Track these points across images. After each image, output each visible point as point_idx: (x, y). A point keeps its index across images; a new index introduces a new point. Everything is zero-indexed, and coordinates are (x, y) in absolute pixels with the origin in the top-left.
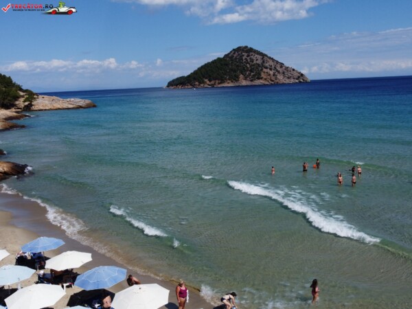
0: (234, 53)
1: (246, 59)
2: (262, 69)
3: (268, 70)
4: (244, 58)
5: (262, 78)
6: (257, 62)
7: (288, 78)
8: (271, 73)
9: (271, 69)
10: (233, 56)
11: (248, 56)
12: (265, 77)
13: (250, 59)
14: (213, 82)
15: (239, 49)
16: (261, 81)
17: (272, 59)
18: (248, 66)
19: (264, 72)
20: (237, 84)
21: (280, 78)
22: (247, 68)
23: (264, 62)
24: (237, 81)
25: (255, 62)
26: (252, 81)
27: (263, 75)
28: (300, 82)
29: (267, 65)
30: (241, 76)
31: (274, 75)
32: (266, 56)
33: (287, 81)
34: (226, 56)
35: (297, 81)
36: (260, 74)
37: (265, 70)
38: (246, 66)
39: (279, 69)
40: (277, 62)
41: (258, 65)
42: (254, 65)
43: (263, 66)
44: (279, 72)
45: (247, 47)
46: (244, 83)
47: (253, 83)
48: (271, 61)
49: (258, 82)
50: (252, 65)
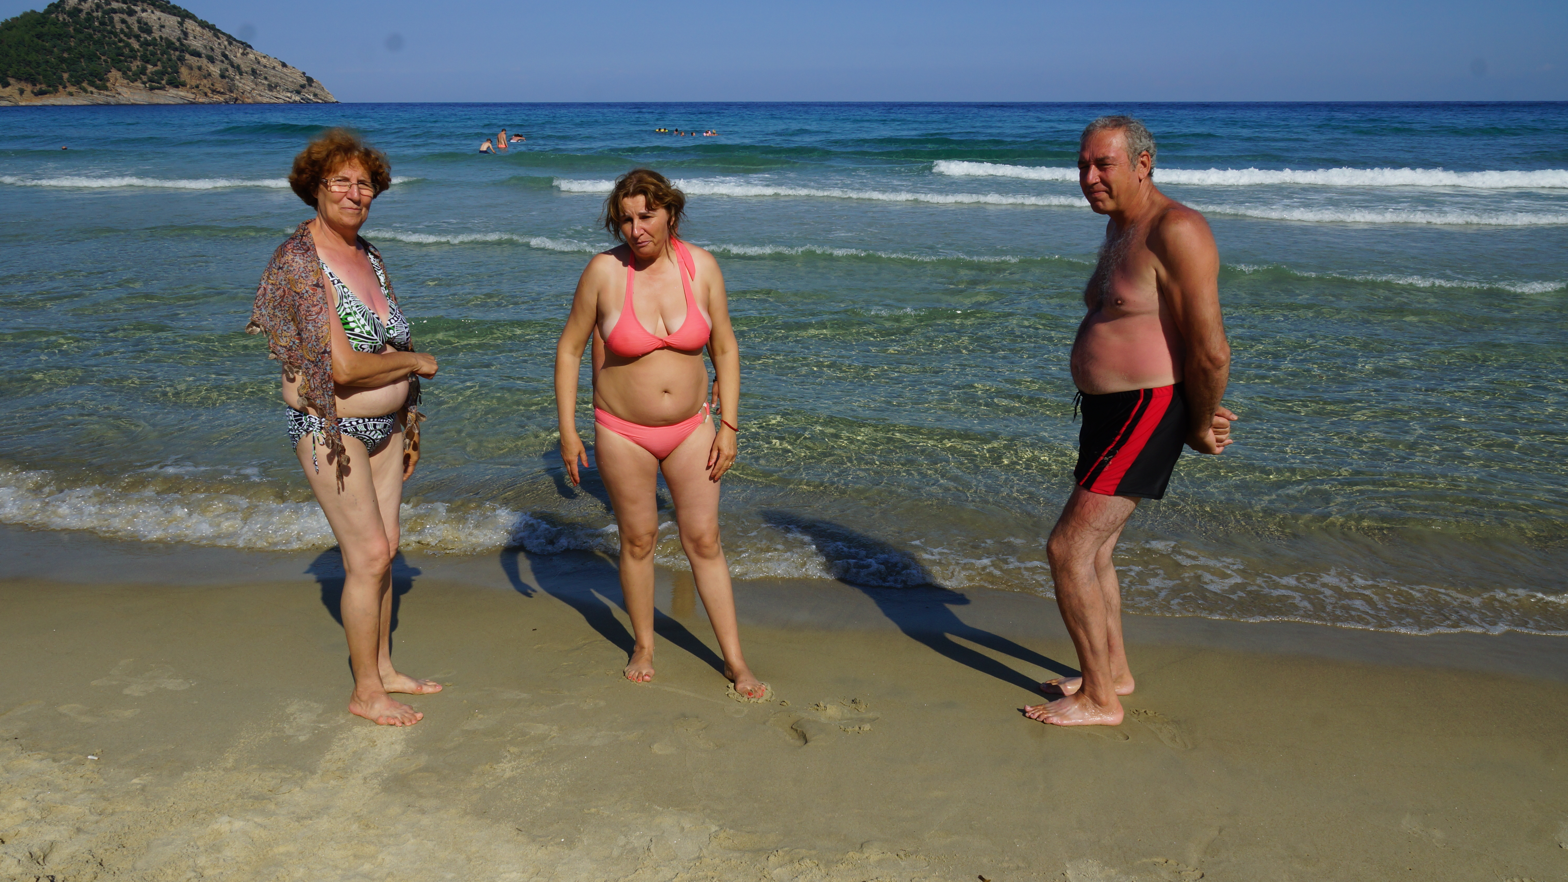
2: (181, 59)
3: (204, 62)
5: (184, 85)
6: (166, 33)
7: (271, 88)
8: (215, 70)
9: (211, 60)
10: (76, 10)
12: (194, 83)
13: (139, 22)
14: (12, 89)
16: (182, 93)
17: (212, 28)
18: (135, 45)
19: (191, 68)
20: (99, 98)
21: (245, 84)
22: (132, 50)
23: (185, 35)
24: (100, 89)
25: (156, 34)
26: (150, 90)
27: (185, 75)
28: (308, 102)
30: (114, 74)
31: (223, 76)
32: (193, 17)
33: (267, 97)
34: (55, 7)
35: (297, 98)
36: (177, 72)
37: (191, 60)
38: (128, 45)
39: (238, 60)
40: (231, 39)
41: (170, 44)
42: (154, 43)
43: (182, 48)
44: (238, 68)
46: (126, 96)
47: (157, 99)
48: (208, 34)
49: (170, 96)
50: (146, 43)
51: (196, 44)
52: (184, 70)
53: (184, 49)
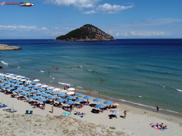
0: (84, 27)
1: (89, 29)
2: (96, 34)
3: (98, 35)
4: (88, 29)
6: (94, 31)
7: (107, 38)
9: (99, 34)
10: (84, 28)
11: (90, 28)
13: (91, 30)
14: (75, 39)
15: (86, 25)
16: (95, 39)
20: (85, 40)
21: (103, 38)
22: (90, 33)
23: (97, 31)
24: (85, 39)
25: (93, 31)
26: (91, 39)
27: (96, 37)
29: (98, 32)
30: (87, 37)
31: (101, 37)
33: (106, 40)
34: (81, 28)
35: (110, 40)
36: (95, 36)
37: (97, 35)
43: (96, 33)
45: (90, 24)
46: (88, 40)
47: (92, 40)
48: (100, 31)
49: (94, 40)
50: (92, 32)
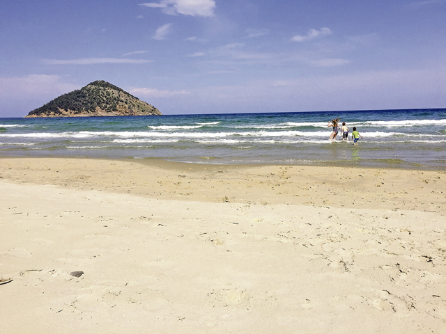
0: (91, 86)
1: (102, 92)
2: (117, 103)
3: (124, 104)
4: (100, 92)
5: (117, 110)
6: (114, 95)
7: (143, 111)
8: (127, 106)
9: (126, 103)
10: (89, 89)
11: (105, 90)
12: (120, 110)
13: (107, 92)
14: (68, 112)
15: (96, 83)
16: (116, 113)
17: (128, 94)
18: (105, 99)
19: (120, 106)
20: (92, 115)
21: (135, 110)
22: (104, 101)
23: (119, 96)
24: (93, 112)
25: (111, 95)
26: (107, 112)
30: (98, 108)
31: (129, 108)
32: (122, 91)
33: (141, 114)
34: (83, 88)
35: (150, 114)
37: (120, 103)
38: (103, 99)
39: (134, 103)
41: (115, 99)
42: (110, 99)
45: (104, 81)
46: (100, 114)
47: (109, 115)
48: (126, 95)
49: (113, 114)
51: (123, 99)
52: (118, 106)
53: (119, 100)
